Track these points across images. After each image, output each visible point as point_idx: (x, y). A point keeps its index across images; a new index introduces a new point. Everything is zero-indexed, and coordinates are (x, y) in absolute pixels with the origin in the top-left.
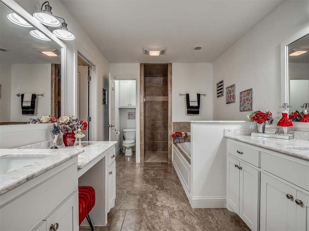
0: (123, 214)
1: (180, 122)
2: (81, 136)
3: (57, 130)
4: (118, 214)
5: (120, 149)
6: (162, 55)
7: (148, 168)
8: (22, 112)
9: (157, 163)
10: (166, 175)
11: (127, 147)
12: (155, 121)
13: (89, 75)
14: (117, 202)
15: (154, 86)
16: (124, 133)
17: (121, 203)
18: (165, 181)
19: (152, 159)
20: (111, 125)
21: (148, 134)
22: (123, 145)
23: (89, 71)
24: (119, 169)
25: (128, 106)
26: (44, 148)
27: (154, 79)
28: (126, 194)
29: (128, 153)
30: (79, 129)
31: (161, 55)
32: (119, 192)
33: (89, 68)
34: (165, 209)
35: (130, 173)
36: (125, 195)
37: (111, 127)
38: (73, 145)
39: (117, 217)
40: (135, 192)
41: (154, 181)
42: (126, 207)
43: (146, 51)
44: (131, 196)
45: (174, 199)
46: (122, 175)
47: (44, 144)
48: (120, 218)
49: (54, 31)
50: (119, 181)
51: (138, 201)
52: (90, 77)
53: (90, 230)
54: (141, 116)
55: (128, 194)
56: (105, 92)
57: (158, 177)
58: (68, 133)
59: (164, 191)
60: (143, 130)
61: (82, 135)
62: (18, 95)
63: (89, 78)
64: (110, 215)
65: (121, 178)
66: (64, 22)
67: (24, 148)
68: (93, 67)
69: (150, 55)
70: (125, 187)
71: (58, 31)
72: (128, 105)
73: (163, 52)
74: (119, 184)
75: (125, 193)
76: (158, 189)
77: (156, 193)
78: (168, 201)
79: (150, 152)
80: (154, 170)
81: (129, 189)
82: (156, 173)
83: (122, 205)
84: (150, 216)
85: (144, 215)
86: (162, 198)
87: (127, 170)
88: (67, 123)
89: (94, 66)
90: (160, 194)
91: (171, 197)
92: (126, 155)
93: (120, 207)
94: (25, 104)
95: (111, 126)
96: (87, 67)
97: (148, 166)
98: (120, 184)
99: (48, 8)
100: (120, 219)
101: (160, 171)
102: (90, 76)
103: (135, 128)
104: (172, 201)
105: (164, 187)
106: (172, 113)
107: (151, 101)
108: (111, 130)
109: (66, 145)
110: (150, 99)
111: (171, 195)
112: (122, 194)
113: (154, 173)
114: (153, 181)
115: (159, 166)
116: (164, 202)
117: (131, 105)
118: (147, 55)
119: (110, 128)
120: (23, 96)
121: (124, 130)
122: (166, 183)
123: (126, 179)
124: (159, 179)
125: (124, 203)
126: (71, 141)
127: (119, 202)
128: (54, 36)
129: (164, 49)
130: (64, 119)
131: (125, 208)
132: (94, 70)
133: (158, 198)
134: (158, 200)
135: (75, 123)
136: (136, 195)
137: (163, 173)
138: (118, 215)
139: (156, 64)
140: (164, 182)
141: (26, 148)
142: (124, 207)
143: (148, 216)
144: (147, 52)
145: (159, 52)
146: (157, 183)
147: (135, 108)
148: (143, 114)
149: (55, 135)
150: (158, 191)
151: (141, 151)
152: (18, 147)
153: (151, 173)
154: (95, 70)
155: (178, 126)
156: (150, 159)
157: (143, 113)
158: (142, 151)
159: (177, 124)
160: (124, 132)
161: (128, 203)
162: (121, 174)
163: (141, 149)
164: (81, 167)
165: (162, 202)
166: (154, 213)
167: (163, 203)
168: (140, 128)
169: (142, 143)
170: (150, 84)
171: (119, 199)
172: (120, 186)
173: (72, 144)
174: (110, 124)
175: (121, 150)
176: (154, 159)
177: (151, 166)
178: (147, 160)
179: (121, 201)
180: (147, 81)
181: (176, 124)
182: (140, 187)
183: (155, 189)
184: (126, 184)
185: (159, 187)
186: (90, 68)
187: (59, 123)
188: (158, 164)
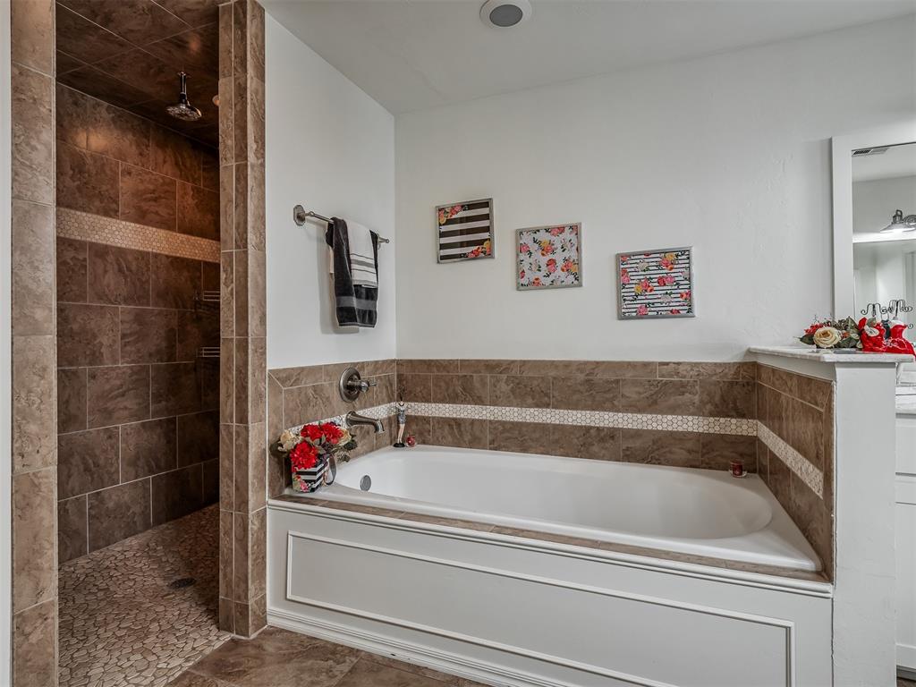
1: (302, 369)
106: (264, 315)
148: (47, 316)
155: (291, 392)
159: (288, 378)
169: (39, 593)
181: (283, 381)
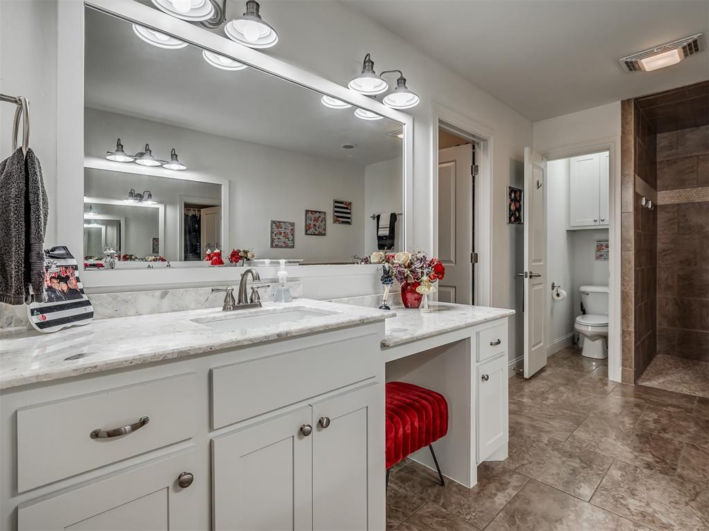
0: (517, 484)
2: (427, 290)
3: (388, 277)
4: (507, 478)
5: (570, 335)
6: (696, 57)
7: (643, 401)
8: (378, 245)
9: (685, 396)
10: (705, 438)
11: (589, 334)
12: (695, 265)
13: (474, 163)
14: (515, 452)
15: (691, 157)
16: (583, 296)
17: (523, 459)
18: (691, 455)
19: (672, 382)
20: (531, 273)
21: (667, 304)
22: (577, 327)
23: (474, 153)
24: (550, 384)
25: (594, 223)
26: (370, 306)
27: (688, 136)
28: (546, 445)
29: (591, 349)
30: (425, 276)
31: (691, 58)
32: (529, 435)
33: (474, 148)
34: (647, 526)
35: (579, 400)
36: (541, 445)
37: (531, 277)
38: (418, 308)
39: (503, 484)
40: (571, 448)
41: (647, 442)
42: (531, 472)
43: (626, 63)
44: (556, 453)
45: (700, 514)
46: (552, 399)
47: (369, 299)
48: (507, 489)
49: (386, 99)
50: (540, 411)
51: (570, 472)
52: (477, 166)
53: (439, 480)
54: (624, 249)
55: (551, 448)
56: (516, 195)
57: (666, 436)
58: (409, 284)
59: (672, 480)
60: (633, 292)
61: (429, 289)
62: (373, 217)
63: (475, 169)
64: (489, 473)
65: (548, 406)
66: (402, 77)
67: (336, 302)
68: (482, 143)
69: (647, 69)
70: (550, 429)
71: (391, 96)
72: (595, 221)
73: (692, 48)
74: (535, 418)
75: (542, 442)
76: (649, 466)
77: (640, 475)
78: (674, 510)
79: (671, 361)
80: (660, 413)
81: (560, 436)
82: (664, 421)
83: (523, 465)
84: (588, 520)
85: (572, 511)
86: (655, 494)
87: (574, 391)
88: (406, 264)
89: (484, 140)
90: (651, 481)
91: (692, 504)
92: (585, 353)
93: (518, 466)
94: (382, 233)
95: (528, 275)
96: (470, 146)
97: (644, 396)
98: (539, 418)
99: (368, 65)
100: (507, 491)
101: (685, 420)
102: (476, 164)
103: (607, 285)
104: (690, 516)
105: (675, 469)
107: (678, 205)
108: (532, 285)
109: (407, 307)
110: (672, 197)
111: (693, 500)
112: (534, 441)
113: (656, 421)
114: (645, 440)
115: (689, 406)
116: (655, 506)
117: (602, 221)
118: (634, 74)
119: (526, 280)
120: (378, 217)
121: (584, 289)
122: (688, 461)
123: (561, 412)
124: (667, 441)
125: (530, 463)
126: (413, 298)
127: (521, 455)
128: (386, 109)
129: (695, 37)
130: (401, 257)
131: (529, 472)
132: (484, 151)
133: (641, 488)
134: (636, 492)
135: (418, 265)
136: (571, 456)
137: (691, 430)
138: (506, 480)
139: (684, 87)
140: (683, 453)
141: (340, 302)
142: (526, 470)
143: (585, 518)
144: (632, 66)
145: (676, 51)
146: (656, 451)
147: (608, 229)
148: (631, 246)
149: (385, 285)
150: (646, 471)
151: (626, 349)
152: (329, 299)
153: (646, 418)
154: (486, 148)
156: (661, 380)
157: (633, 242)
158: (630, 350)
160: (584, 293)
161: (541, 465)
162: (551, 396)
163: (624, 344)
164: (387, 343)
165: (648, 504)
166: (607, 520)
167: (651, 507)
168: (622, 285)
169: (628, 327)
170: (673, 151)
171: (524, 449)
172: (537, 422)
173: (417, 306)
174: (526, 269)
175: (576, 341)
176: (679, 383)
177: (654, 399)
178: (649, 380)
179: (525, 456)
180: (662, 145)
182: (593, 443)
183: (639, 463)
184: (555, 423)
185: (658, 462)
186: (476, 146)
187: (393, 264)
188: (685, 399)
